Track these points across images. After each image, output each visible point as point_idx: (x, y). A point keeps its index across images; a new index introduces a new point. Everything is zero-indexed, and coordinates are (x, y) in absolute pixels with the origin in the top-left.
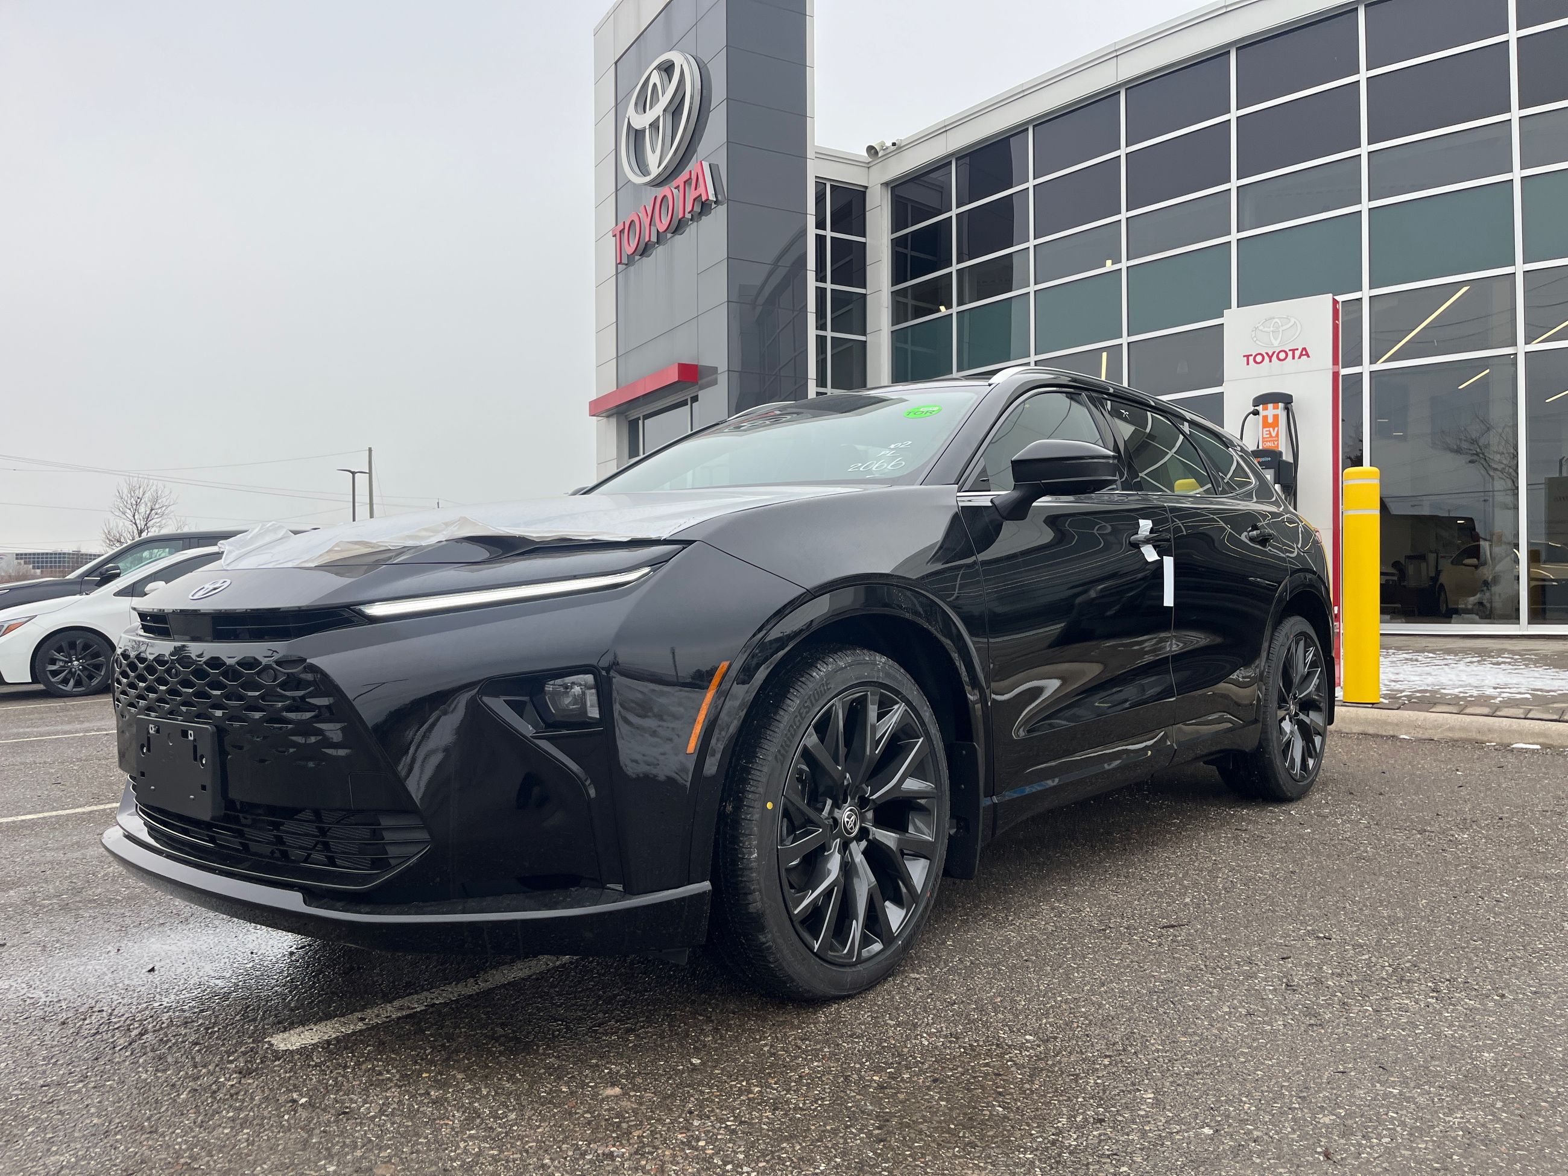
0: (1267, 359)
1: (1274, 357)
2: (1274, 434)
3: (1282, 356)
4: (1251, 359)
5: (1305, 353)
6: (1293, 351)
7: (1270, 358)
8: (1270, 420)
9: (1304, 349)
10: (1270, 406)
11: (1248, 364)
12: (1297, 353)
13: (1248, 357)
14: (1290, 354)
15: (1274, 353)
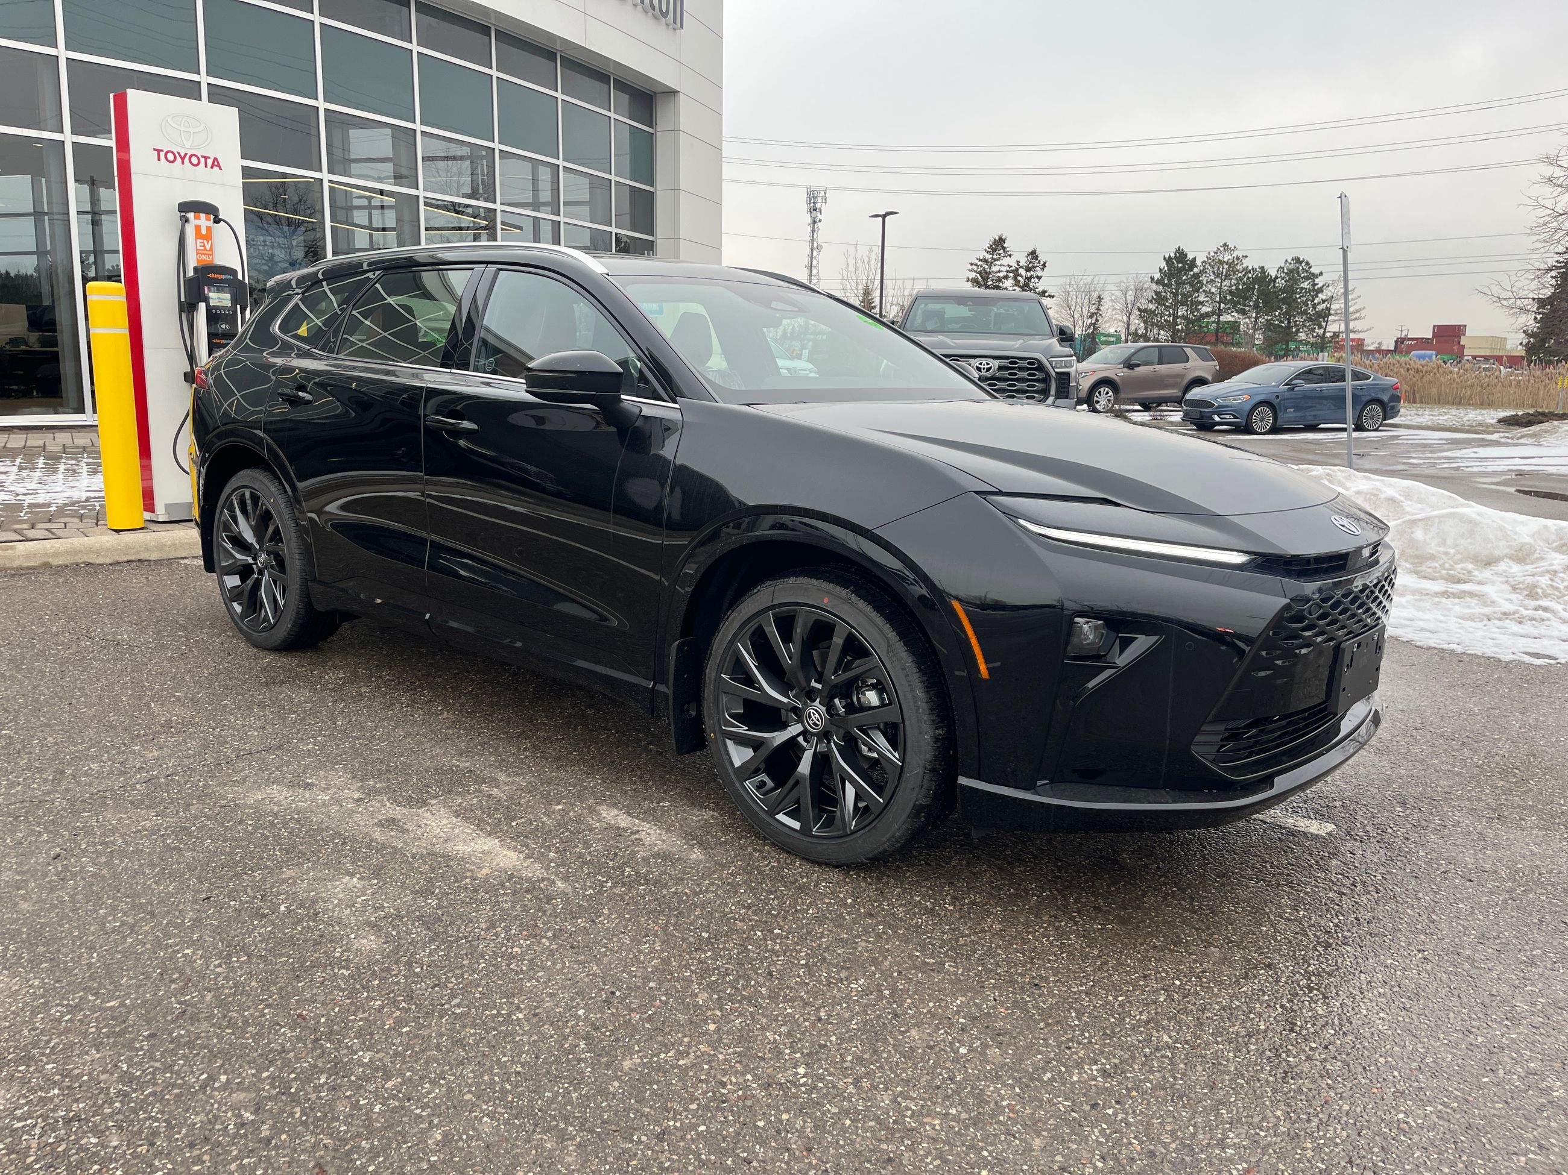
0: (179, 159)
1: (186, 160)
2: (208, 248)
3: (194, 160)
4: (162, 154)
5: (216, 164)
6: (206, 158)
7: (183, 159)
8: (204, 232)
9: (215, 159)
10: (203, 216)
11: (159, 159)
12: (210, 162)
13: (159, 151)
14: (202, 160)
15: (186, 155)
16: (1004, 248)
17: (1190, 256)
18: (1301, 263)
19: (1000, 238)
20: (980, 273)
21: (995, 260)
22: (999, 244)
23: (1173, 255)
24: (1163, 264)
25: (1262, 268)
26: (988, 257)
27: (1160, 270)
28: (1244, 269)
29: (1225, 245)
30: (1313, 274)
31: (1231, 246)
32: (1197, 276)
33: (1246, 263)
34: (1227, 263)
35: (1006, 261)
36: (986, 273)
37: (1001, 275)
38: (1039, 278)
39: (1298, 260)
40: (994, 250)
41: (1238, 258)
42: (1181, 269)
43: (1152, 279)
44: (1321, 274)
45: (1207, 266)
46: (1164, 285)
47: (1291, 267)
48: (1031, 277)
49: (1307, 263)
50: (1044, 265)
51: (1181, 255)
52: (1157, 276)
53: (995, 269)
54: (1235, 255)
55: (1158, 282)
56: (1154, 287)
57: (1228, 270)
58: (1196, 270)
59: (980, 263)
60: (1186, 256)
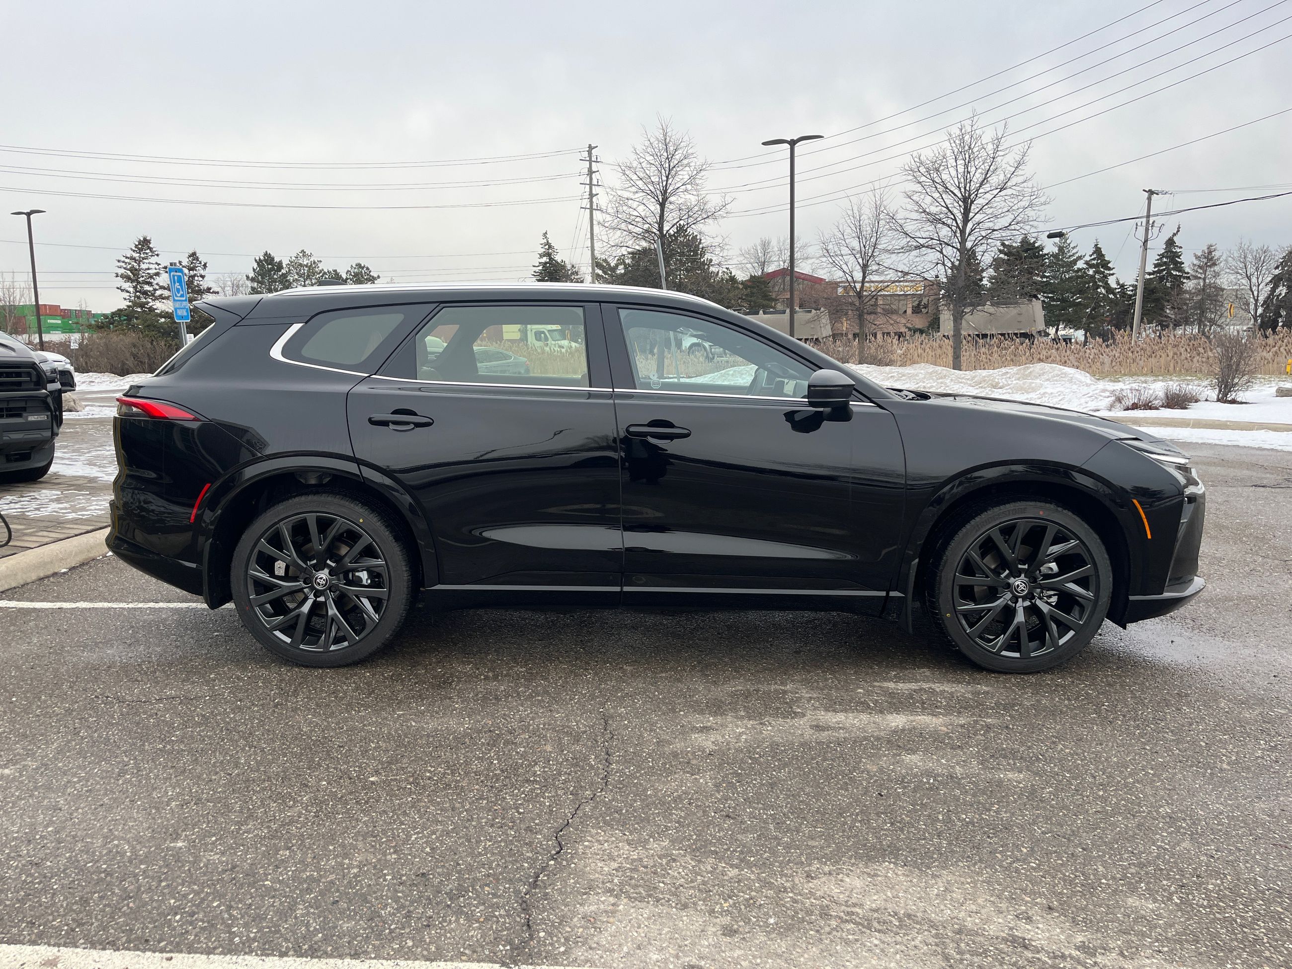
16: (150, 249)
17: (277, 260)
18: (363, 268)
19: (145, 239)
20: (131, 270)
21: (144, 259)
22: (144, 245)
23: (262, 258)
24: (255, 266)
25: (335, 271)
26: (136, 255)
27: (254, 270)
28: (321, 272)
29: (303, 251)
30: (373, 277)
31: (308, 252)
32: (284, 276)
33: (321, 266)
34: (306, 266)
35: (154, 260)
36: (136, 270)
37: (152, 272)
38: (203, 277)
39: (359, 266)
40: (141, 250)
41: (314, 263)
42: (270, 270)
43: (248, 277)
44: (379, 277)
45: (291, 268)
46: (258, 282)
47: (356, 270)
48: (195, 275)
49: (368, 269)
50: (205, 265)
51: (268, 258)
52: (252, 275)
53: (143, 266)
54: (312, 259)
55: (253, 280)
56: (249, 284)
57: (309, 271)
58: (283, 271)
59: (127, 260)
60: (273, 259)
